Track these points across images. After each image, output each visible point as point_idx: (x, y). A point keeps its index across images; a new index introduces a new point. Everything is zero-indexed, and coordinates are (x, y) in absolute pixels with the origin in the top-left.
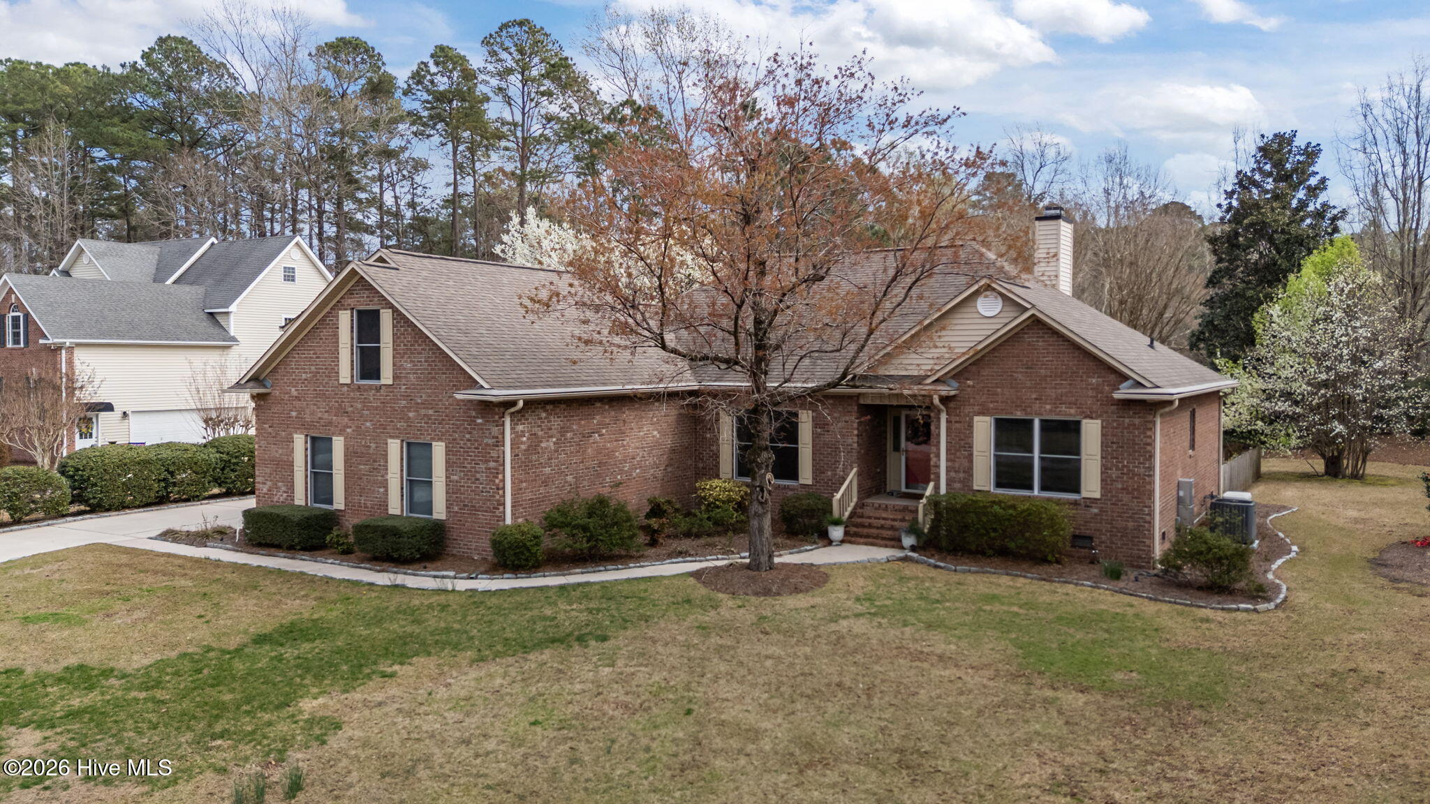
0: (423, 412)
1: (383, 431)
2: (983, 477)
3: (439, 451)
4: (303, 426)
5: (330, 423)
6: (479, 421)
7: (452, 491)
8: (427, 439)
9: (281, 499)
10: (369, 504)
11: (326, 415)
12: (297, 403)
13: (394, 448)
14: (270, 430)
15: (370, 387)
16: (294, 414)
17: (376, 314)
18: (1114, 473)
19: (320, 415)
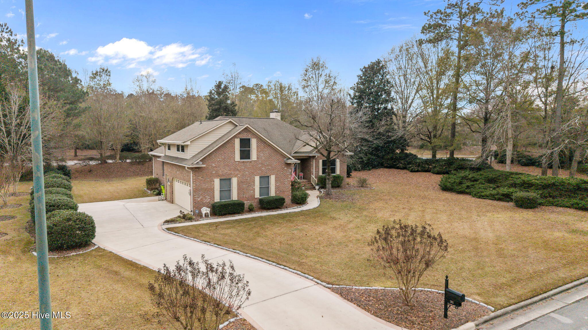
0: (267, 167)
1: (253, 174)
2: (321, 173)
3: (273, 178)
4: (218, 176)
5: (231, 174)
6: (285, 168)
7: (277, 188)
8: (268, 175)
9: (207, 201)
10: (247, 196)
11: (229, 172)
12: (215, 169)
13: (257, 179)
14: (201, 179)
15: (248, 162)
16: (214, 172)
17: (249, 140)
18: (341, 169)
19: (226, 172)
